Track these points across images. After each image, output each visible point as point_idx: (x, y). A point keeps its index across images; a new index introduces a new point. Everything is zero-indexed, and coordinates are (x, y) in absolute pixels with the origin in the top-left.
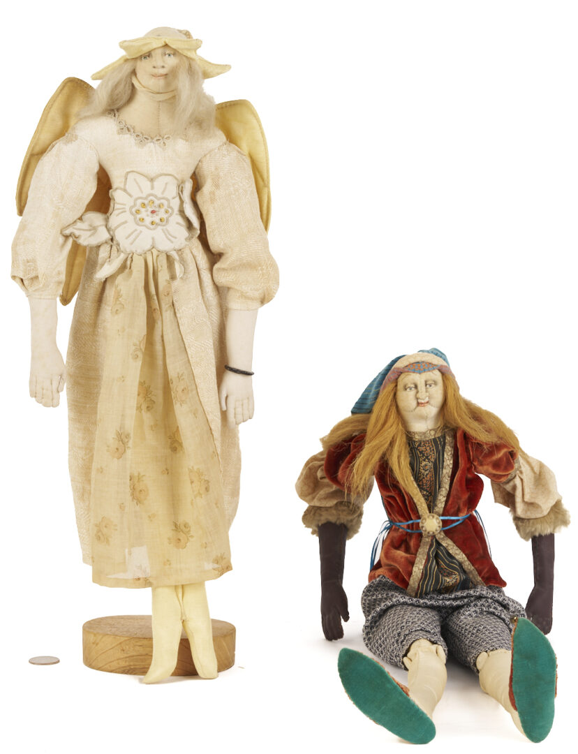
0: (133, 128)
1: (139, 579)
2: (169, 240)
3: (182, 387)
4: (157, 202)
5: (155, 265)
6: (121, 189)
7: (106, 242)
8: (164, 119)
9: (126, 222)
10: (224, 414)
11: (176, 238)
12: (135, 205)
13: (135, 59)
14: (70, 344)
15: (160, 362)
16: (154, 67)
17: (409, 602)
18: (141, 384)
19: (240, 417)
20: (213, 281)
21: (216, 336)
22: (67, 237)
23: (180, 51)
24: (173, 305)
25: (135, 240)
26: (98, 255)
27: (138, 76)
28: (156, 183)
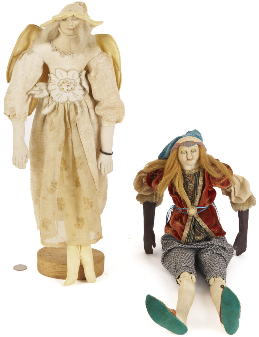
0: (59, 49)
1: (61, 243)
2: (75, 97)
3: (81, 162)
4: (69, 81)
5: (69, 108)
6: (54, 74)
7: (47, 97)
8: (73, 45)
9: (55, 89)
10: (100, 171)
11: (78, 96)
13: (60, 21)
14: (31, 138)
15: (71, 151)
16: (68, 26)
17: (181, 246)
18: (63, 159)
19: (106, 172)
20: (95, 113)
21: (96, 136)
22: (29, 95)
23: (80, 18)
24: (77, 125)
25: (59, 97)
26: (43, 101)
27: (61, 27)
28: (69, 73)
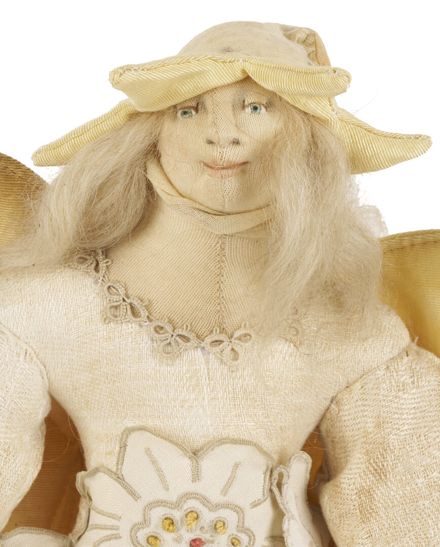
0: (148, 308)
4: (208, 517)
6: (109, 472)
12: (145, 522)
13: (160, 114)
16: (210, 142)
23: (285, 97)
27: (164, 160)
28: (207, 464)
